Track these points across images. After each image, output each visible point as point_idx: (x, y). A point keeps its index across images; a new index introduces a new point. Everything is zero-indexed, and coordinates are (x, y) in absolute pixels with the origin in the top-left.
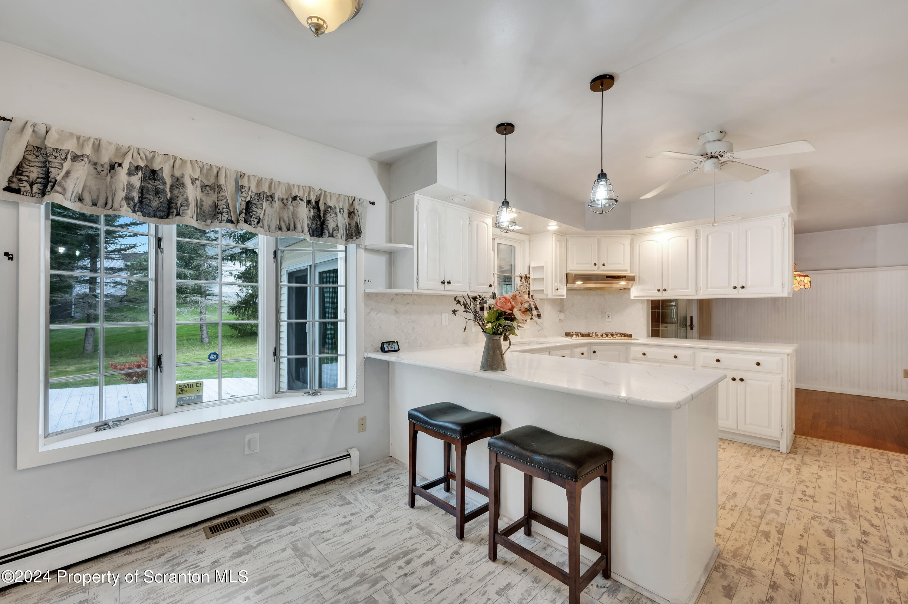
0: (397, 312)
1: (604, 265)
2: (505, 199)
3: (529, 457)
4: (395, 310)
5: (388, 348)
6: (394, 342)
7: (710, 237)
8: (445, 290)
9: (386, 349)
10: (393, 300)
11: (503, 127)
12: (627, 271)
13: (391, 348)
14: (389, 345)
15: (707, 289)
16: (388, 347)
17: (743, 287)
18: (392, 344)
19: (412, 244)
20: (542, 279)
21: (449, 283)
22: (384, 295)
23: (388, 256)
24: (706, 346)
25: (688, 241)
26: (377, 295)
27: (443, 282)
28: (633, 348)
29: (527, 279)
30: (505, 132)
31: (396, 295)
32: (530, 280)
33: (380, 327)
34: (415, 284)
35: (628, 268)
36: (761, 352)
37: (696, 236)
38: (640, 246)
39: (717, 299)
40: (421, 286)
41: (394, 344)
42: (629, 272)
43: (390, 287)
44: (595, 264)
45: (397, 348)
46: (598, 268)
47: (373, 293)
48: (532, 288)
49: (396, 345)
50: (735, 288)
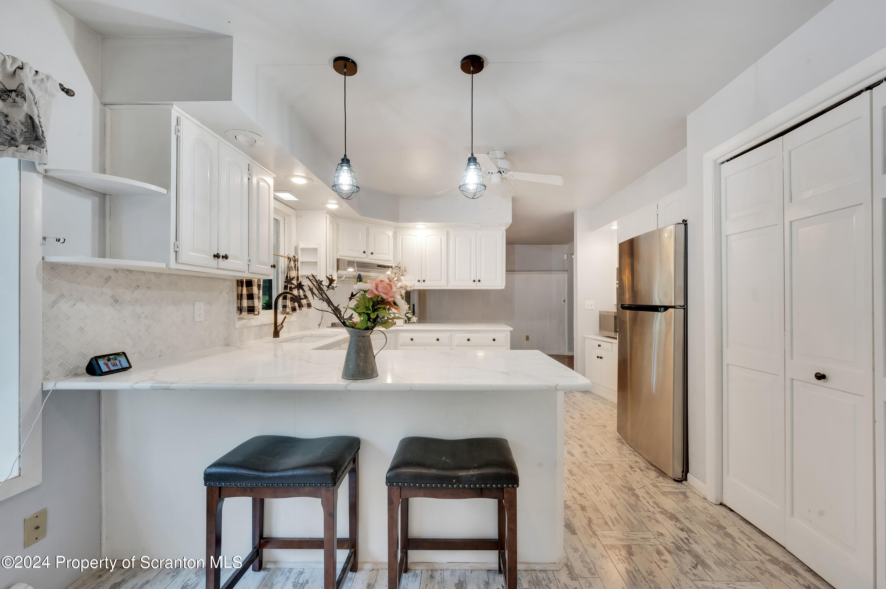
0: (116, 301)
1: (372, 253)
2: (345, 156)
3: (454, 478)
4: (112, 297)
5: (108, 367)
6: (117, 354)
7: (457, 239)
8: (218, 268)
9: (105, 369)
10: (108, 279)
11: (342, 62)
12: (391, 261)
13: (114, 365)
14: (109, 360)
15: (455, 281)
16: (107, 365)
17: (479, 281)
18: (116, 359)
19: (167, 187)
20: (315, 263)
21: (226, 257)
22: (89, 270)
23: (97, 199)
24: (460, 329)
25: (441, 239)
26: (72, 268)
27: (217, 256)
28: (402, 334)
29: (295, 261)
30: (345, 70)
31: (116, 270)
32: (299, 262)
33: (81, 329)
34: (173, 255)
35: (391, 258)
36: (495, 331)
37: (447, 236)
38: (402, 239)
39: (430, 290)
40: (183, 257)
41: (118, 358)
42: (392, 262)
43: (103, 255)
44: (364, 252)
45: (126, 365)
46: (367, 256)
47: (66, 265)
48: (300, 273)
49: (123, 359)
50: (474, 281)
